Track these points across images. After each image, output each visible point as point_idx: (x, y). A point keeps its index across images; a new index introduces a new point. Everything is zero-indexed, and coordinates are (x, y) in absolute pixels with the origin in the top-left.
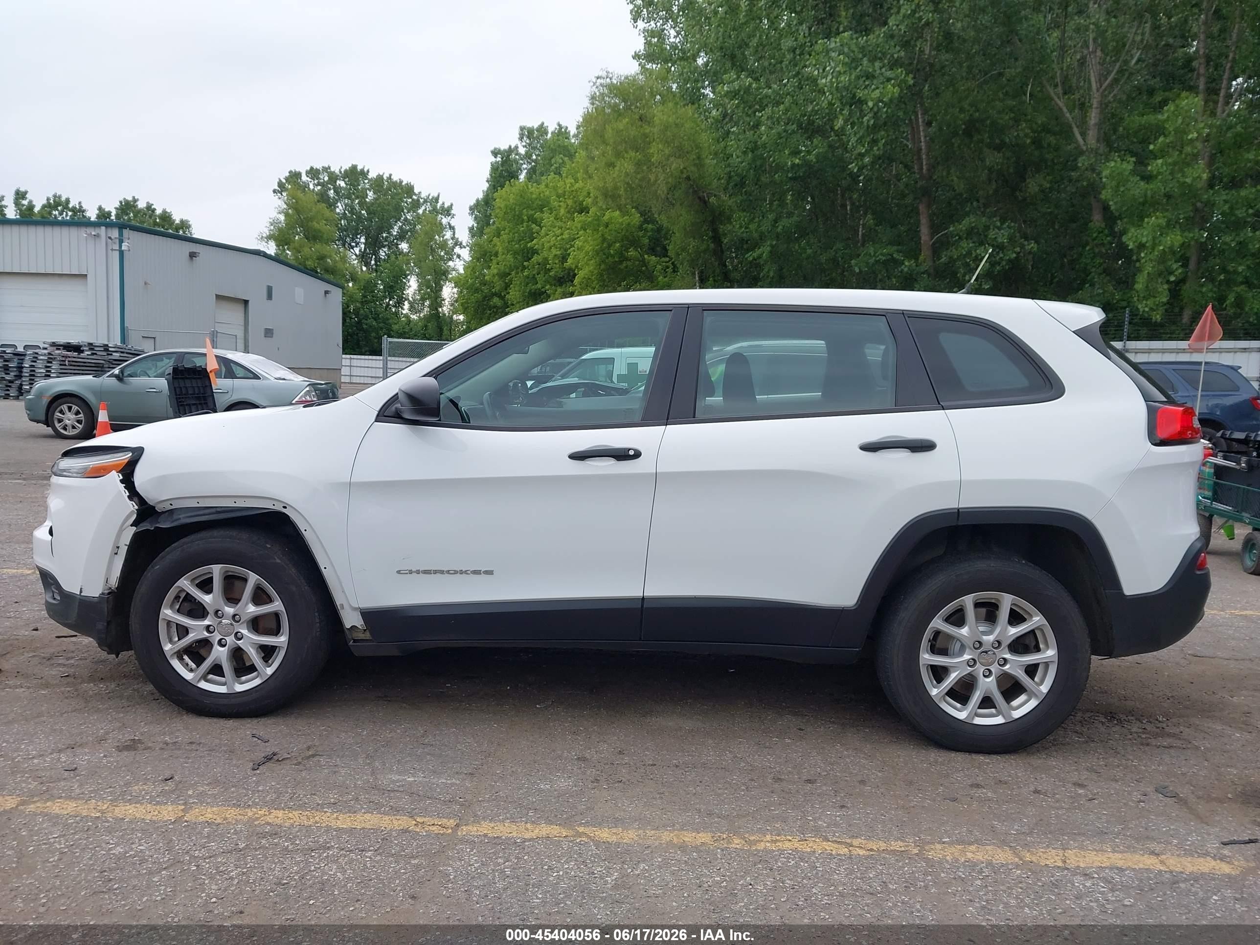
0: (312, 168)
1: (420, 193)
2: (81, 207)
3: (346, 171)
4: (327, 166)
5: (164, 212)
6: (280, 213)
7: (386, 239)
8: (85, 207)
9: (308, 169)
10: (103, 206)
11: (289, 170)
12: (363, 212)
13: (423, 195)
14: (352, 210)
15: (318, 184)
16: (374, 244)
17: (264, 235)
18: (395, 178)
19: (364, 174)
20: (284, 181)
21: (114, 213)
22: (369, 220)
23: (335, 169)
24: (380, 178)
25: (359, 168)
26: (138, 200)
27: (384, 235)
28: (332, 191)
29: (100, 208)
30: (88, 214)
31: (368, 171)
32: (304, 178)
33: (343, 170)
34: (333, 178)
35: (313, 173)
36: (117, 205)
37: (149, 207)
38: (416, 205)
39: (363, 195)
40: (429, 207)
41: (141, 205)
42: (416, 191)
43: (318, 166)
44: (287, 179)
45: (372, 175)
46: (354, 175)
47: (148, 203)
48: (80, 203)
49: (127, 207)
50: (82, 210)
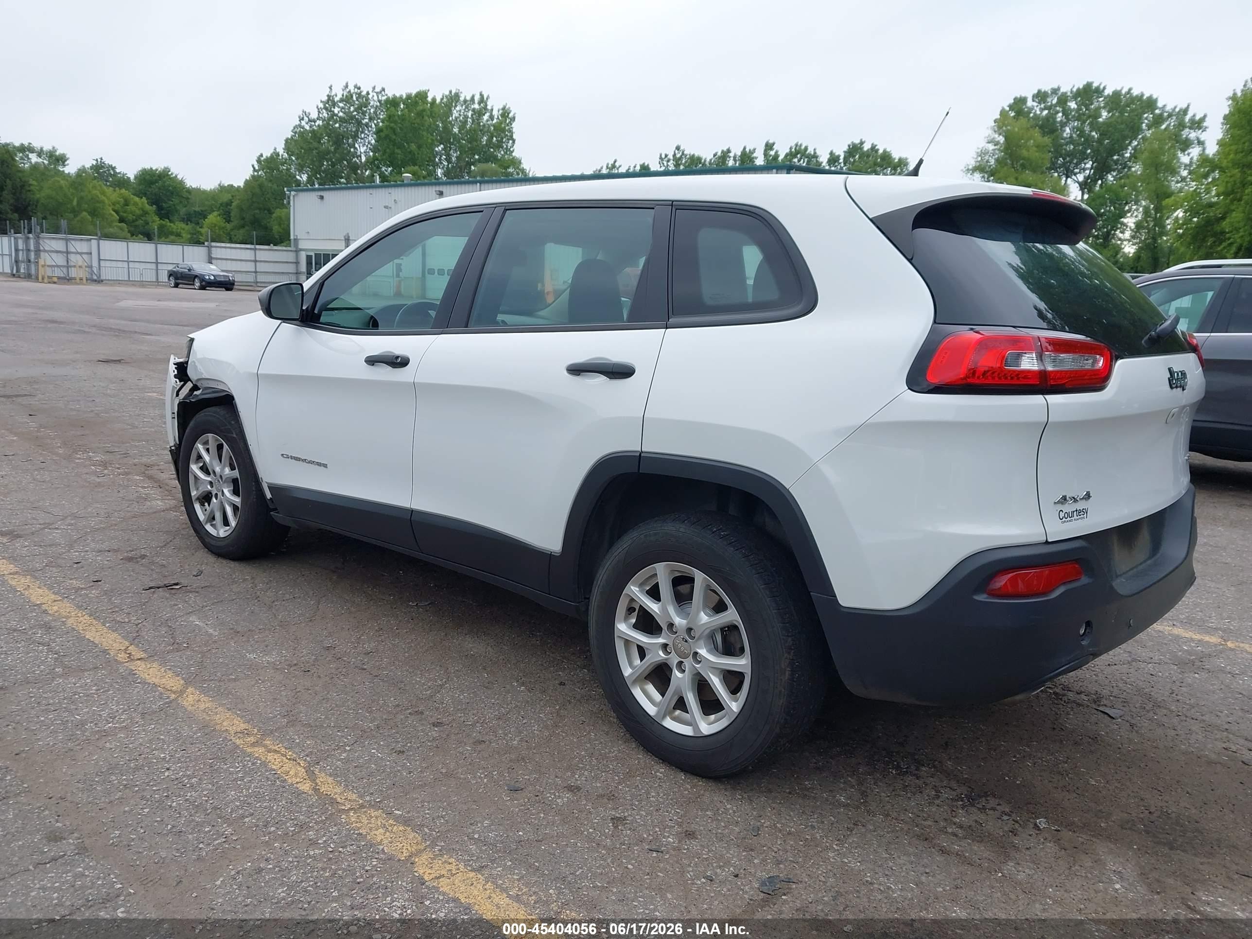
0: (1039, 91)
1: (1165, 106)
2: (815, 153)
3: (1078, 89)
4: (1056, 87)
5: (885, 151)
6: (989, 142)
7: (1116, 162)
8: (818, 153)
9: (1036, 92)
10: (834, 151)
11: (1014, 97)
12: (1094, 133)
13: (1169, 108)
14: (1082, 133)
15: (1045, 108)
16: (1102, 170)
17: (970, 167)
18: (1135, 92)
19: (1099, 91)
20: (1008, 109)
21: (842, 158)
22: (1100, 141)
23: (1065, 88)
24: (1117, 94)
25: (1095, 85)
26: (864, 142)
27: (1115, 157)
28: (1060, 114)
29: (831, 153)
30: (821, 160)
31: (1104, 88)
32: (1030, 103)
33: (1075, 90)
34: (1063, 100)
35: (1041, 96)
36: (846, 148)
37: (873, 148)
38: (1158, 120)
39: (1097, 115)
40: (1173, 122)
41: (867, 147)
42: (1160, 104)
43: (1047, 88)
44: (1010, 106)
45: (1108, 91)
46: (1088, 93)
47: (872, 144)
48: (815, 150)
49: (854, 150)
50: (815, 156)
